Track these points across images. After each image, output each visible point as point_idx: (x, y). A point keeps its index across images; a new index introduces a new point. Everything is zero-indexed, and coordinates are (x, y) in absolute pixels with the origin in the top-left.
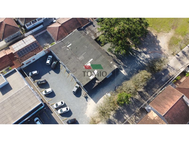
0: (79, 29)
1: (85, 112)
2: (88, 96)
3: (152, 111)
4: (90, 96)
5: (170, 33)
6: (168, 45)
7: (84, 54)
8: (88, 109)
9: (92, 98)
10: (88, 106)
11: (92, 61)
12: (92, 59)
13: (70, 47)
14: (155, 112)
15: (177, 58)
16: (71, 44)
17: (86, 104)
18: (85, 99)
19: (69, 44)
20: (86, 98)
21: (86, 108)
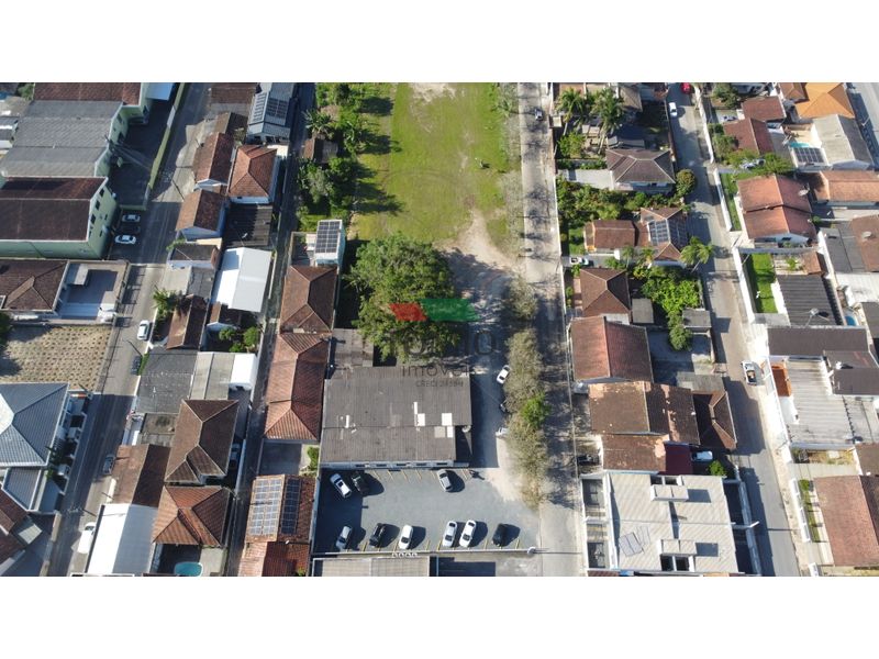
0: (329, 375)
1: (502, 499)
2: (476, 470)
3: (590, 386)
4: (480, 466)
5: (475, 221)
6: (495, 249)
7: (391, 409)
8: (499, 489)
9: (484, 467)
10: (494, 484)
11: (418, 405)
12: (416, 404)
13: (351, 423)
14: (596, 382)
15: (531, 257)
16: (348, 417)
17: (488, 484)
18: (477, 479)
19: (345, 420)
20: (476, 475)
21: (496, 491)
